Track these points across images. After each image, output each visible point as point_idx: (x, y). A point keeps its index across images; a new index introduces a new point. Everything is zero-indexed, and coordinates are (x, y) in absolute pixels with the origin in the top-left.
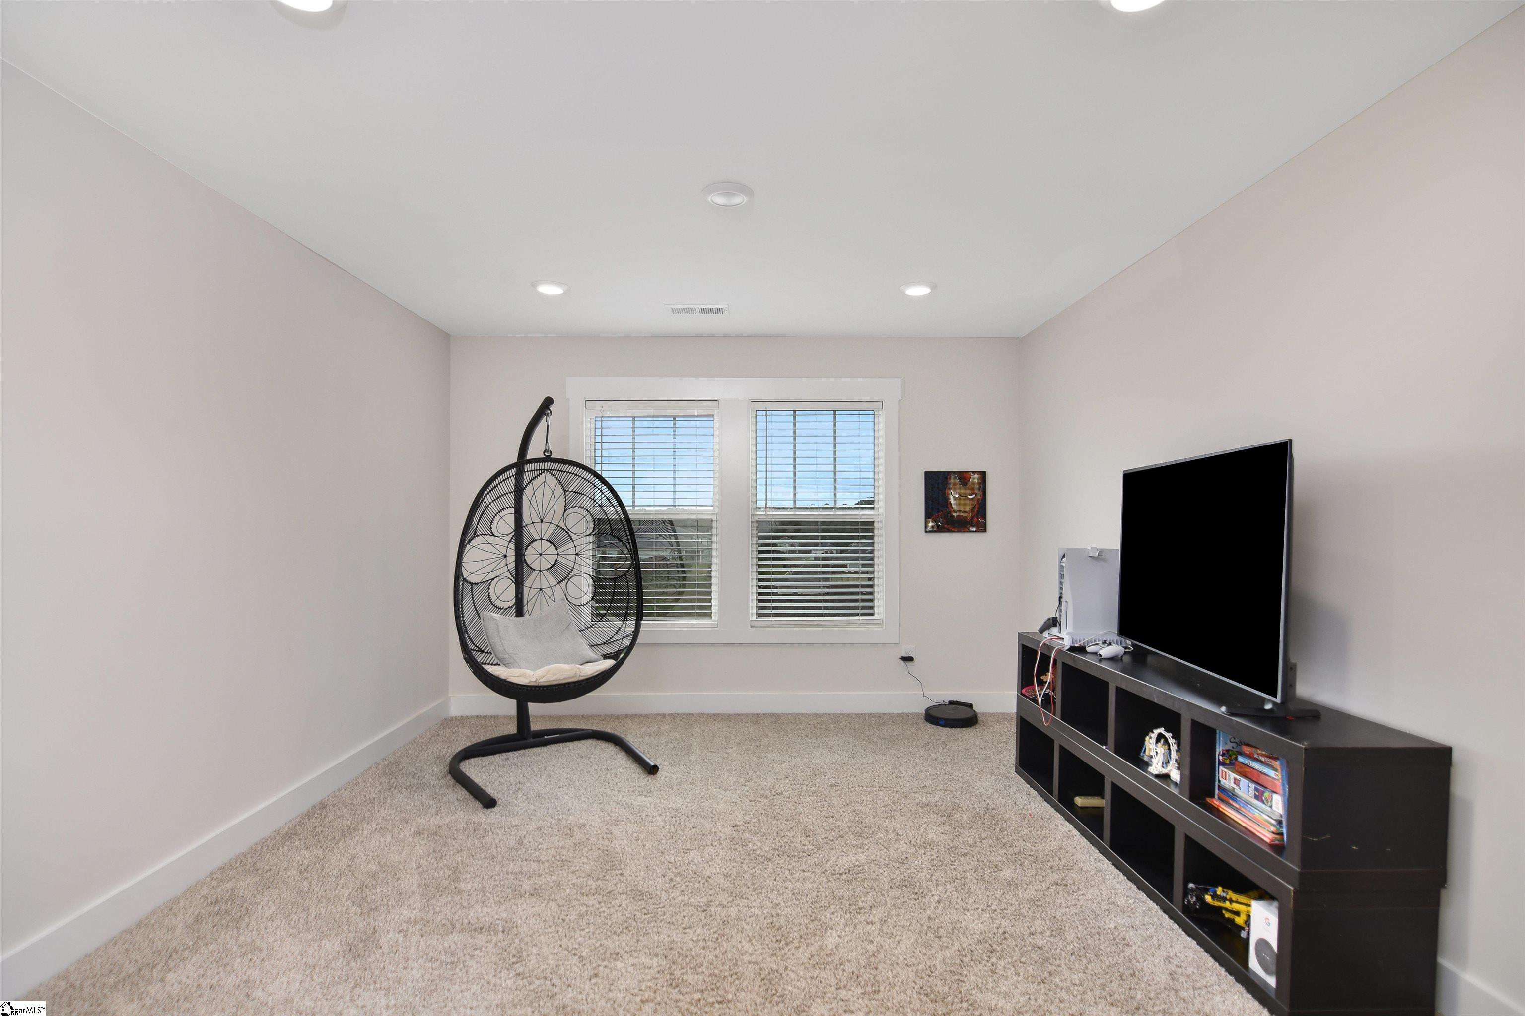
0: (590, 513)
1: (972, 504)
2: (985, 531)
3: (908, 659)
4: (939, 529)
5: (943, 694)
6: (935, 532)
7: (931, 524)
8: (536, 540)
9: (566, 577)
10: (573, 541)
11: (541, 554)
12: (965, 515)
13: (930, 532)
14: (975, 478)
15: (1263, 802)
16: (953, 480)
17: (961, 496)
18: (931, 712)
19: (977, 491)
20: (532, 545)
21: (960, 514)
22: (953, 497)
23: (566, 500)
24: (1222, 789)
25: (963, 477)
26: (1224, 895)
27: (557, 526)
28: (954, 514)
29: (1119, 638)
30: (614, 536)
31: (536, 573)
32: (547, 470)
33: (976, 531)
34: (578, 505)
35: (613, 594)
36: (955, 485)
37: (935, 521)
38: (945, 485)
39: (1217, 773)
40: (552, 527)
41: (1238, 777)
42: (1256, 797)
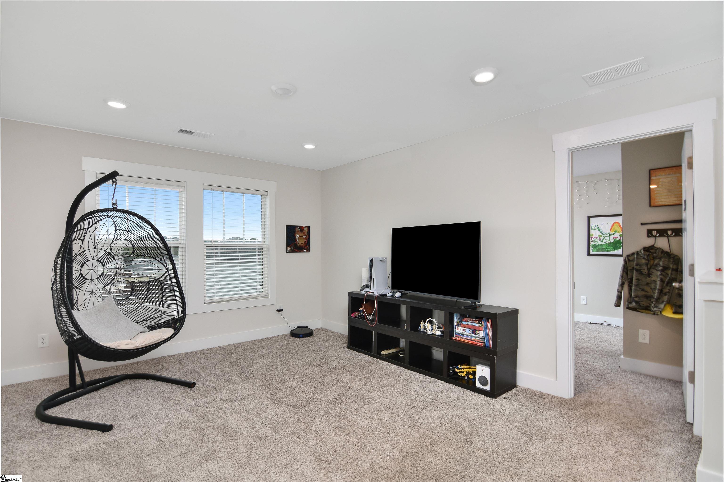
0: (131, 243)
1: (305, 240)
2: (310, 252)
3: (280, 311)
4: (292, 251)
5: (294, 324)
6: (290, 252)
7: (289, 249)
8: (89, 260)
9: (110, 283)
10: (115, 261)
11: (92, 269)
12: (302, 245)
13: (289, 252)
14: (306, 229)
15: (476, 334)
16: (298, 230)
17: (300, 236)
18: (294, 332)
19: (306, 234)
20: (87, 263)
21: (300, 244)
22: (297, 236)
23: (115, 235)
24: (457, 333)
25: (301, 228)
26: (461, 367)
27: (105, 251)
28: (298, 244)
29: (393, 290)
30: (149, 257)
31: (88, 281)
32: (110, 216)
33: (306, 252)
34: (124, 238)
35: (148, 290)
36: (298, 231)
37: (290, 247)
38: (294, 232)
39: (455, 329)
40: (102, 252)
41: (464, 328)
42: (472, 333)
